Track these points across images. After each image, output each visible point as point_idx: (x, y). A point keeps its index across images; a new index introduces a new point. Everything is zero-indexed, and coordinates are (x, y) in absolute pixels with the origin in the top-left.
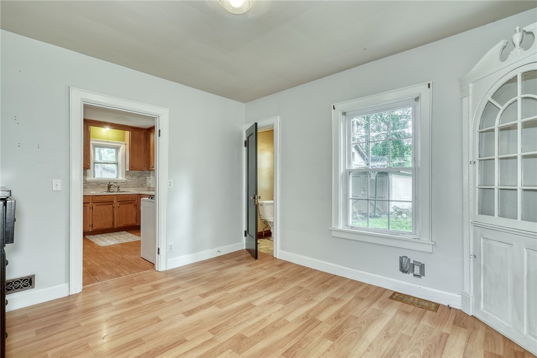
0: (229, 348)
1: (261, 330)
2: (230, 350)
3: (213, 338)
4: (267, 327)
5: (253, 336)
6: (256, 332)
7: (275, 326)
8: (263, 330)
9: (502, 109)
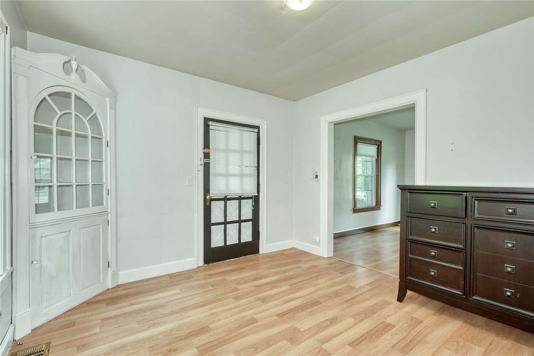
0: (303, 332)
1: (271, 346)
2: (302, 330)
3: (323, 343)
4: (263, 350)
5: (280, 341)
6: (276, 345)
7: (252, 350)
8: (269, 346)
9: (60, 114)
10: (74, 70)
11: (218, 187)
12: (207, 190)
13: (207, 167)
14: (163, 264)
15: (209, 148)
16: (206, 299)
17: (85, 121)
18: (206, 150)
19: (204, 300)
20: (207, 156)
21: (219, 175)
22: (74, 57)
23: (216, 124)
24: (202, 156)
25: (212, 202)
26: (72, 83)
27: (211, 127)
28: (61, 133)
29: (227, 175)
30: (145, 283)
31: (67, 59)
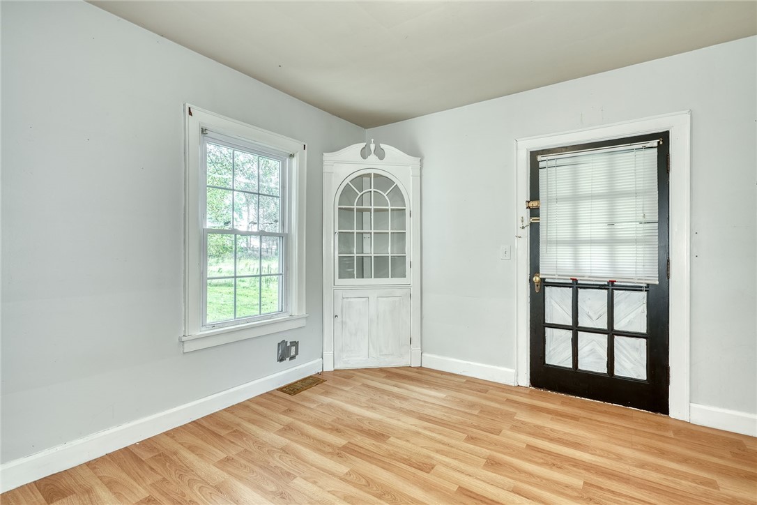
9: (360, 194)
10: (373, 152)
11: (557, 262)
12: (535, 268)
13: (535, 229)
14: (468, 362)
15: (538, 199)
16: (448, 419)
17: (385, 195)
18: (534, 204)
19: (445, 418)
20: (534, 212)
21: (558, 243)
22: (372, 140)
23: (549, 158)
24: (526, 213)
25: (547, 289)
26: (373, 165)
27: (541, 165)
28: (361, 211)
29: (575, 243)
30: (439, 375)
31: (363, 145)
